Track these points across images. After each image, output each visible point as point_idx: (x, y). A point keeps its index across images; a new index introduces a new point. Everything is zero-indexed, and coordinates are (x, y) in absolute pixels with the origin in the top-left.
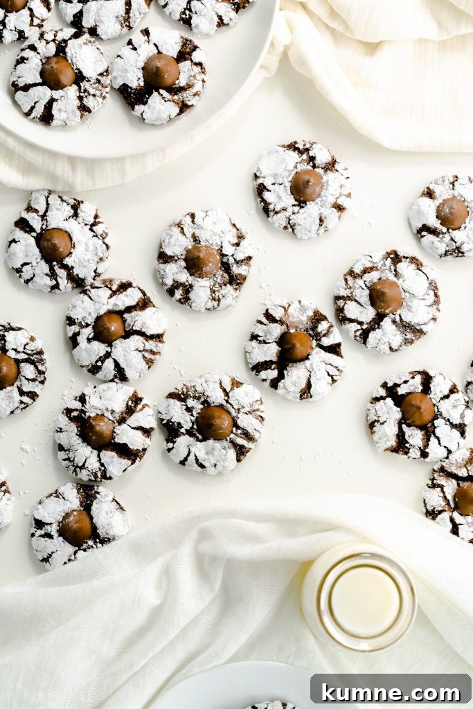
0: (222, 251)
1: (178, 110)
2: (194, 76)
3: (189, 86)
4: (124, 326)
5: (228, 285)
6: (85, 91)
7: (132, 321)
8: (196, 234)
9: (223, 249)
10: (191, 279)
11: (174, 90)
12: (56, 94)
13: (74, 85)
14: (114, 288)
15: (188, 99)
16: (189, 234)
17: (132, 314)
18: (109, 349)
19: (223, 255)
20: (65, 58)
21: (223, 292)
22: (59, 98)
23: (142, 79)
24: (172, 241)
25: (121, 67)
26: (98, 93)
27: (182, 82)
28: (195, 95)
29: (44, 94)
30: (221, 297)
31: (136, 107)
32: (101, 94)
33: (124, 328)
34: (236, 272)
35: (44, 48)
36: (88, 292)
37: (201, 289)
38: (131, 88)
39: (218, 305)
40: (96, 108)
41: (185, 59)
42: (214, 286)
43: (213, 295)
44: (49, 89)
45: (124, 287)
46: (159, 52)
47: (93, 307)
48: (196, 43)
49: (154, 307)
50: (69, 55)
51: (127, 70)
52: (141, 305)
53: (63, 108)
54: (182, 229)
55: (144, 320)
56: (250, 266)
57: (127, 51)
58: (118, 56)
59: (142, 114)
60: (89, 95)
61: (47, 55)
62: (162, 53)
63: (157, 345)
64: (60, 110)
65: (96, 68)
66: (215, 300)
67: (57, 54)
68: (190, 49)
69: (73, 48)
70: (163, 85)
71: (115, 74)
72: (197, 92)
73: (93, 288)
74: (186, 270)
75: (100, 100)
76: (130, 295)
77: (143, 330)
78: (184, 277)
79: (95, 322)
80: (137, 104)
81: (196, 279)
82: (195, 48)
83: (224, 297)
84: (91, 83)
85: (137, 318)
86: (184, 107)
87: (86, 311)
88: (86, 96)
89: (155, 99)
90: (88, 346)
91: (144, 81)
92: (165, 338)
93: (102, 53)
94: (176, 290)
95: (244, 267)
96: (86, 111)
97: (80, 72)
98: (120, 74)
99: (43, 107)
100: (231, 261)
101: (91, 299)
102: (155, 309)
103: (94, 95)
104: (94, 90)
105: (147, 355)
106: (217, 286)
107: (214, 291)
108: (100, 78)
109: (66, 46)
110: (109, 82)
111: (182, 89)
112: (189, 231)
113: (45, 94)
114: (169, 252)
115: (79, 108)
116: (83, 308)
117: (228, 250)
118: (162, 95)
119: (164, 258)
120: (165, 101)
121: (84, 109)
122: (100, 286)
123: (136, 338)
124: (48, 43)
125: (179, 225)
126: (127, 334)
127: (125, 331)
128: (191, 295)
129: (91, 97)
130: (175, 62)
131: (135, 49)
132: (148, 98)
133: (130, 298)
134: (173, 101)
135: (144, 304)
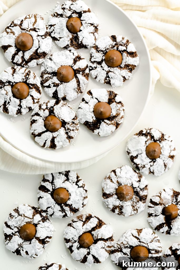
0: (133, 186)
1: (115, 127)
2: (119, 109)
3: (118, 115)
4: (93, 237)
5: (140, 202)
6: (68, 129)
7: (96, 235)
8: (119, 181)
9: (133, 185)
10: (121, 203)
11: (111, 118)
12: (55, 134)
13: (62, 128)
14: (84, 220)
15: (119, 121)
16: (115, 182)
17: (96, 231)
18: (89, 251)
19: (134, 188)
20: (55, 115)
21: (138, 206)
22: (57, 136)
23: (94, 117)
24: (108, 186)
25: (82, 113)
26: (74, 128)
27: (114, 113)
28: (121, 118)
29: (48, 136)
30: (137, 208)
31: (95, 131)
32: (76, 128)
33: (94, 239)
34: (142, 195)
35: (43, 113)
36: (72, 225)
37: (127, 206)
38: (90, 122)
39: (137, 212)
40: (75, 135)
41: (113, 102)
42: (133, 204)
43: (134, 208)
44: (51, 133)
45: (89, 218)
46: (99, 102)
47: (76, 232)
48: (116, 92)
49: (105, 224)
50: (56, 114)
51: (86, 114)
52: (98, 225)
53: (59, 140)
54: (111, 179)
55: (102, 233)
56: (147, 190)
57: (83, 105)
58: (79, 108)
59: (98, 133)
60: (71, 130)
61: (45, 116)
62: (100, 102)
63: (111, 243)
64: (58, 142)
65: (70, 116)
66: (135, 210)
67: (50, 115)
68: (113, 96)
69: (57, 110)
70: (105, 117)
71: (80, 117)
72: (122, 116)
73: (74, 222)
74: (118, 199)
75: (76, 131)
76: (92, 222)
77: (103, 238)
78: (118, 203)
79: (78, 239)
80: (94, 129)
81: (124, 202)
82: (116, 95)
83: (139, 208)
84: (70, 124)
85: (98, 233)
86: (117, 125)
87: (73, 234)
88: (69, 132)
89: (103, 125)
90: (78, 251)
91: (95, 117)
92: (113, 238)
93: (71, 108)
94: (115, 210)
95: (145, 191)
96: (71, 138)
97: (64, 121)
98: (83, 117)
99: (50, 142)
100: (139, 190)
101: (74, 228)
102: (106, 225)
103: (73, 130)
104: (72, 128)
105: (107, 249)
106: (135, 203)
107: (134, 207)
108: (73, 121)
109: (54, 110)
110: (78, 121)
111: (115, 117)
112: (115, 179)
113: (50, 136)
114: (108, 193)
115: (67, 138)
116: (71, 233)
117: (136, 185)
118: (106, 123)
119: (106, 196)
120: (108, 125)
121: (69, 138)
122: (77, 220)
123: (100, 242)
124: (44, 110)
125: (109, 178)
126: (96, 242)
127: (94, 240)
128: (123, 210)
129: (72, 131)
130: (108, 105)
131: (87, 103)
132: (100, 125)
133: (93, 223)
134: (112, 124)
135: (100, 224)
